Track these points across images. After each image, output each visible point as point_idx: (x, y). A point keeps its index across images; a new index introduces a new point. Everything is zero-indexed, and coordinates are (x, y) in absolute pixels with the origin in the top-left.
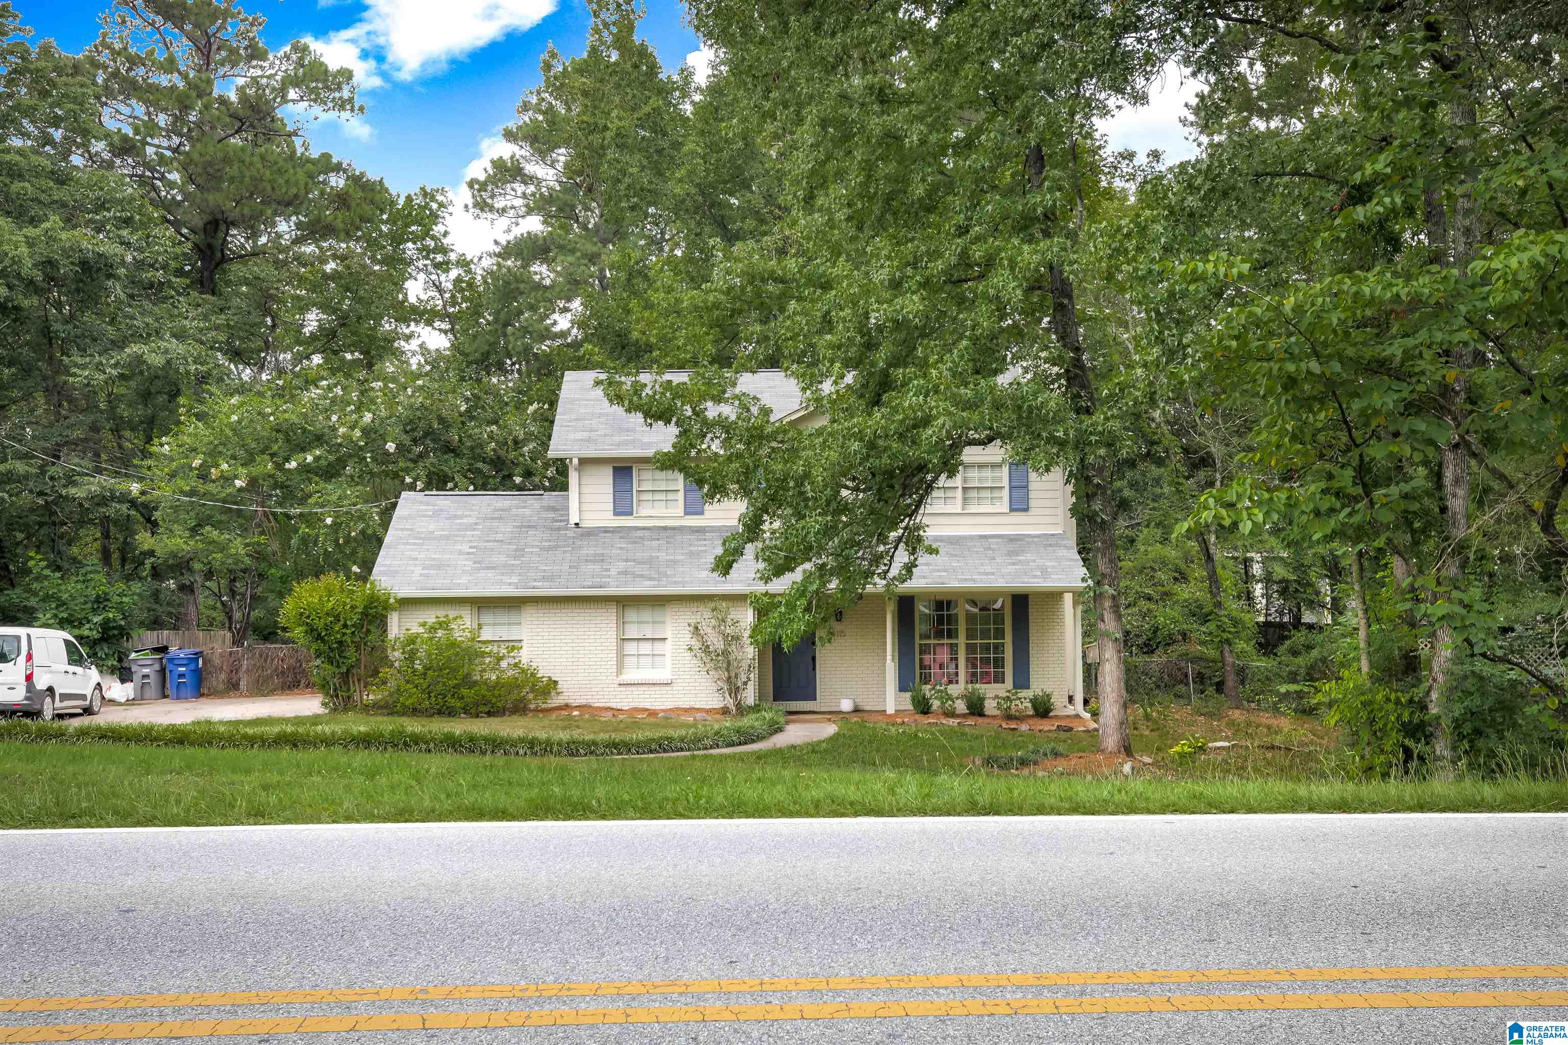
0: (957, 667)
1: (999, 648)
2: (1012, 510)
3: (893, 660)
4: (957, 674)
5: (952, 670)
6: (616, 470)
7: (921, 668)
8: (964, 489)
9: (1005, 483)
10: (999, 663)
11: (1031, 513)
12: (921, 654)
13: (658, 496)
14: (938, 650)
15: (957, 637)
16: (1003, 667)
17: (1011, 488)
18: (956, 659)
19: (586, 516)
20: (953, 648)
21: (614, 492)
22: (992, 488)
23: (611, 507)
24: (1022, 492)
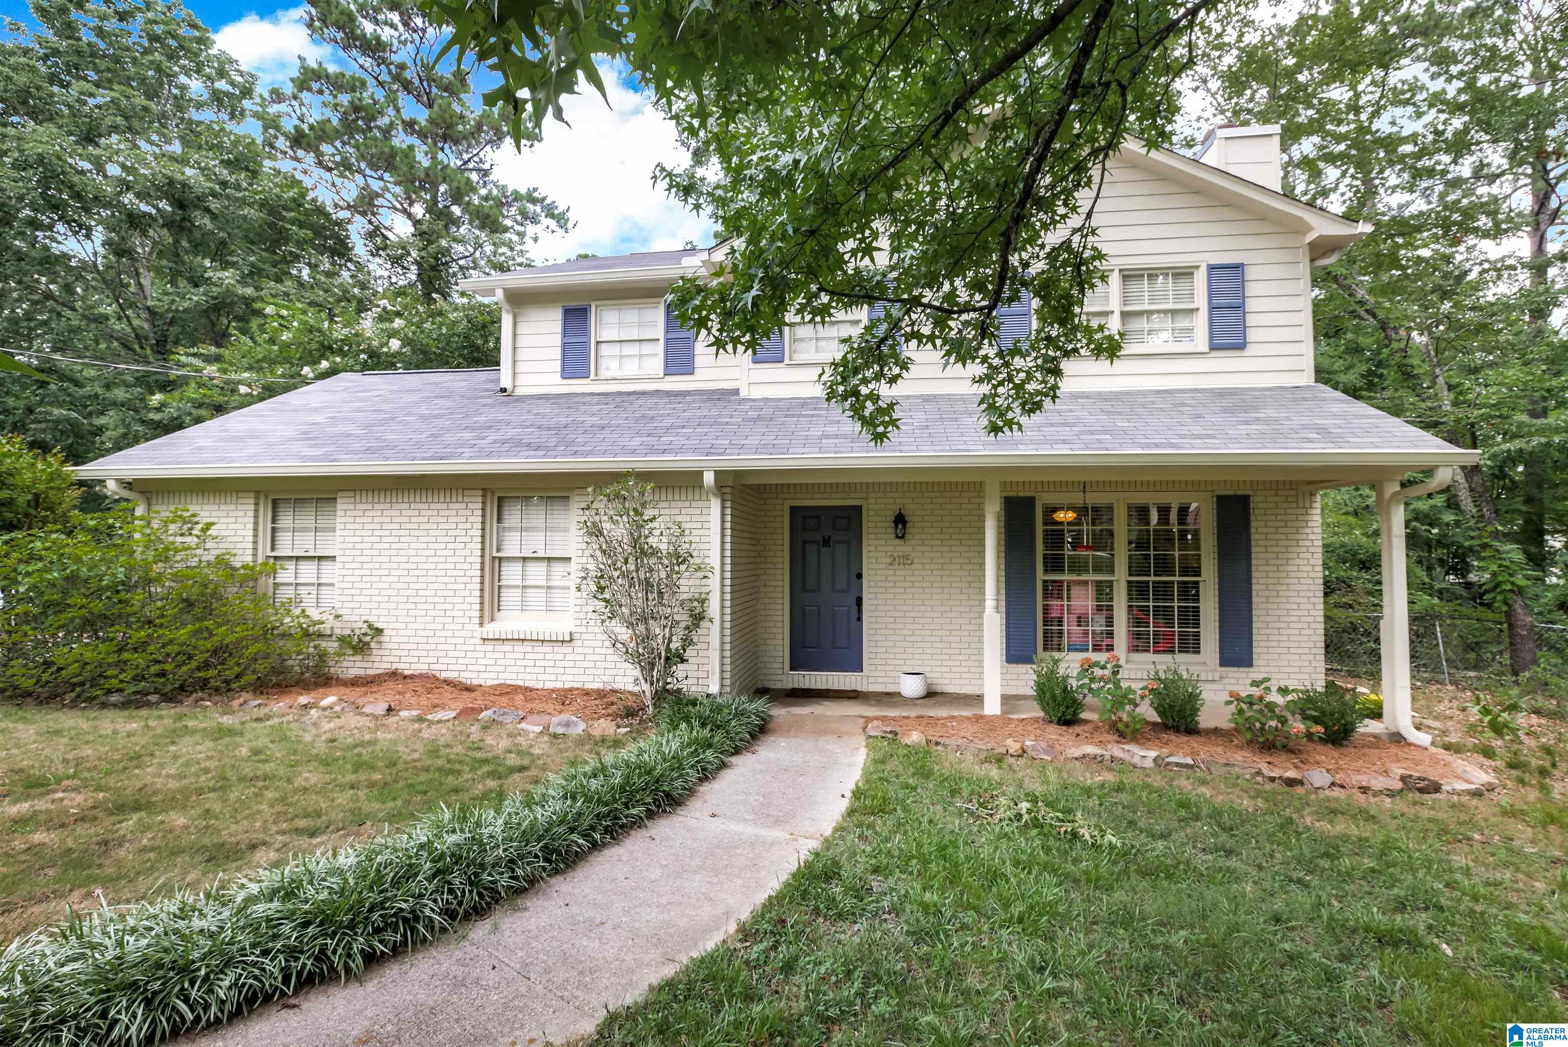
0: (1110, 621)
1: (1190, 592)
2: (1213, 348)
3: (997, 608)
4: (1110, 634)
5: (1098, 626)
6: (569, 313)
7: (1046, 622)
8: (1125, 315)
9: (1201, 300)
10: (1192, 617)
11: (1250, 350)
12: (1045, 597)
13: (629, 350)
14: (1075, 591)
15: (1112, 572)
16: (1197, 625)
17: (1212, 308)
18: (1110, 608)
19: (522, 380)
20: (1104, 591)
21: (564, 345)
22: (1174, 312)
23: (557, 366)
24: (1231, 317)
